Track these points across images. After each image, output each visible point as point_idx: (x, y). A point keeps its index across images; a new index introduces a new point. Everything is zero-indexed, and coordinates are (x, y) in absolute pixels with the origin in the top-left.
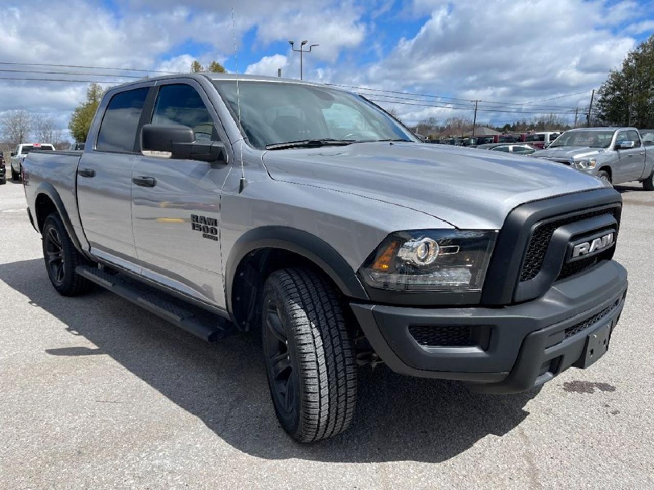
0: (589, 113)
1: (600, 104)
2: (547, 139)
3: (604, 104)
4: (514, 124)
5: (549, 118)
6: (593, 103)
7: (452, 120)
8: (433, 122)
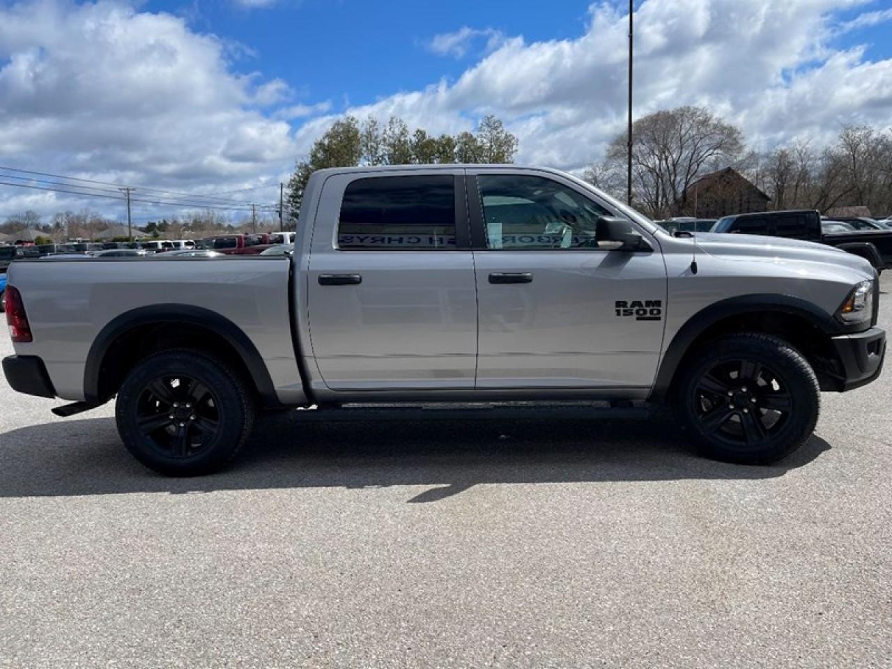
0: (281, 211)
1: (291, 199)
2: (287, 241)
3: (295, 200)
4: (159, 222)
5: (207, 215)
6: (284, 199)
7: (65, 216)
8: (34, 218)
